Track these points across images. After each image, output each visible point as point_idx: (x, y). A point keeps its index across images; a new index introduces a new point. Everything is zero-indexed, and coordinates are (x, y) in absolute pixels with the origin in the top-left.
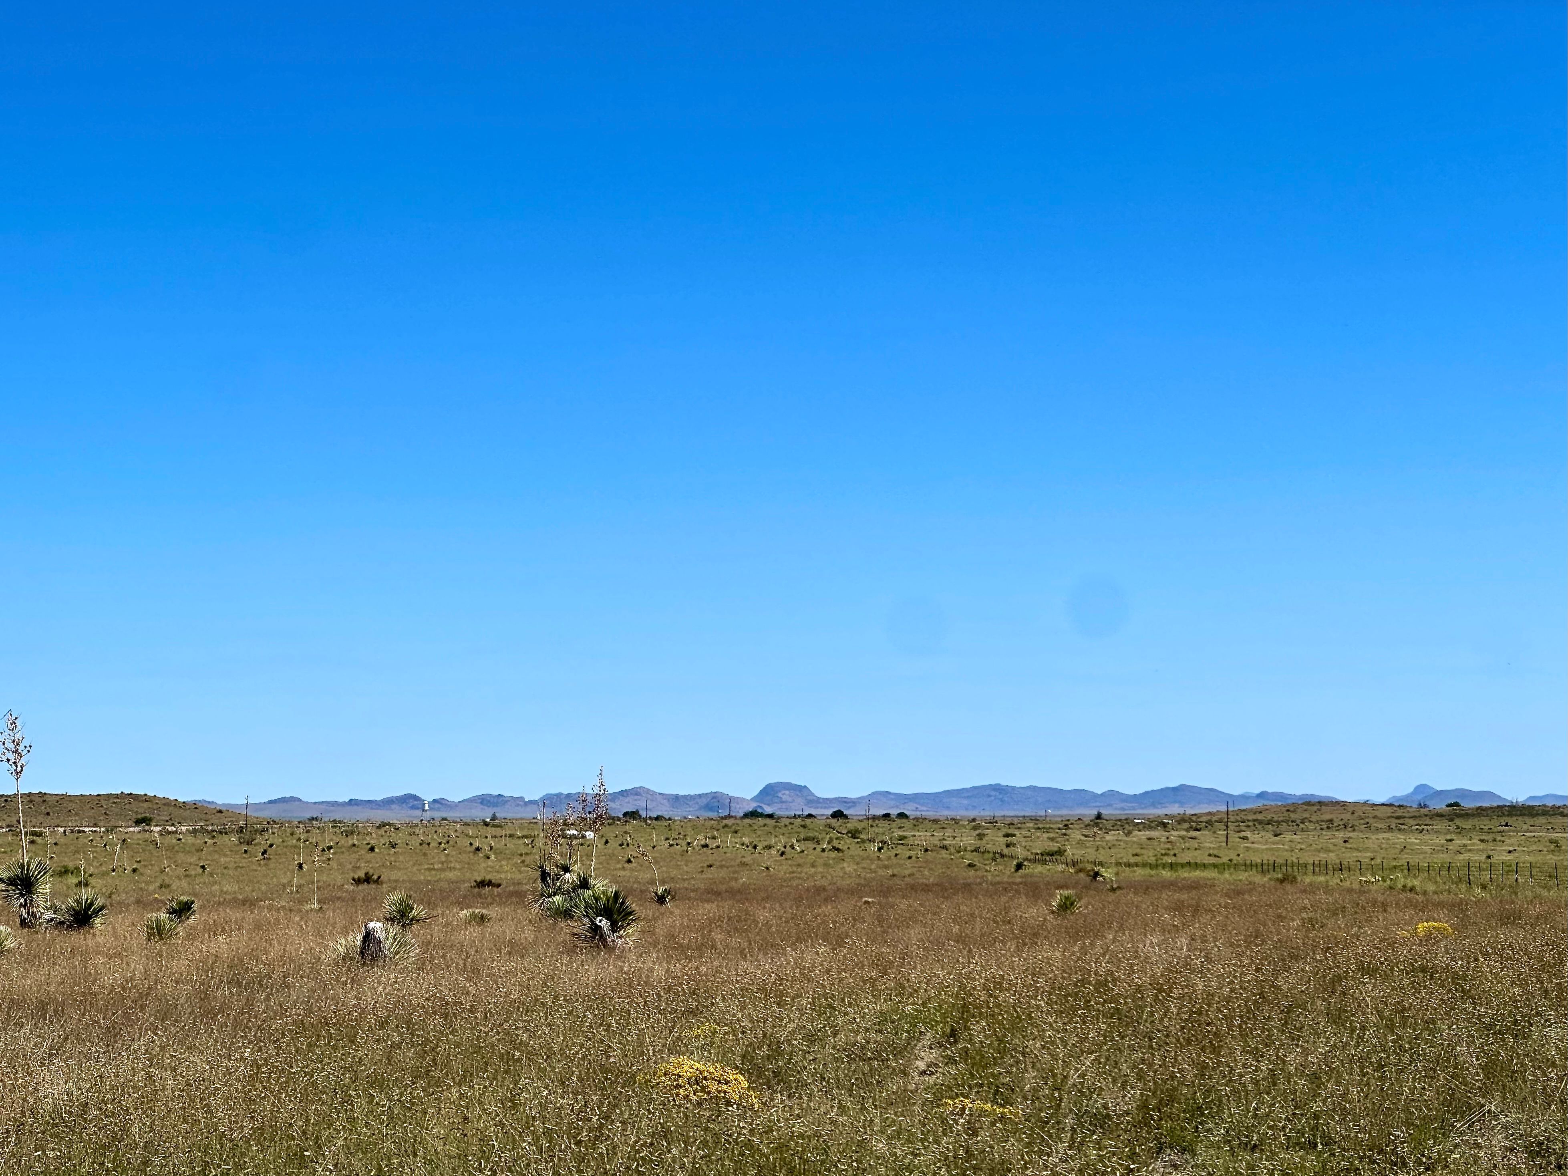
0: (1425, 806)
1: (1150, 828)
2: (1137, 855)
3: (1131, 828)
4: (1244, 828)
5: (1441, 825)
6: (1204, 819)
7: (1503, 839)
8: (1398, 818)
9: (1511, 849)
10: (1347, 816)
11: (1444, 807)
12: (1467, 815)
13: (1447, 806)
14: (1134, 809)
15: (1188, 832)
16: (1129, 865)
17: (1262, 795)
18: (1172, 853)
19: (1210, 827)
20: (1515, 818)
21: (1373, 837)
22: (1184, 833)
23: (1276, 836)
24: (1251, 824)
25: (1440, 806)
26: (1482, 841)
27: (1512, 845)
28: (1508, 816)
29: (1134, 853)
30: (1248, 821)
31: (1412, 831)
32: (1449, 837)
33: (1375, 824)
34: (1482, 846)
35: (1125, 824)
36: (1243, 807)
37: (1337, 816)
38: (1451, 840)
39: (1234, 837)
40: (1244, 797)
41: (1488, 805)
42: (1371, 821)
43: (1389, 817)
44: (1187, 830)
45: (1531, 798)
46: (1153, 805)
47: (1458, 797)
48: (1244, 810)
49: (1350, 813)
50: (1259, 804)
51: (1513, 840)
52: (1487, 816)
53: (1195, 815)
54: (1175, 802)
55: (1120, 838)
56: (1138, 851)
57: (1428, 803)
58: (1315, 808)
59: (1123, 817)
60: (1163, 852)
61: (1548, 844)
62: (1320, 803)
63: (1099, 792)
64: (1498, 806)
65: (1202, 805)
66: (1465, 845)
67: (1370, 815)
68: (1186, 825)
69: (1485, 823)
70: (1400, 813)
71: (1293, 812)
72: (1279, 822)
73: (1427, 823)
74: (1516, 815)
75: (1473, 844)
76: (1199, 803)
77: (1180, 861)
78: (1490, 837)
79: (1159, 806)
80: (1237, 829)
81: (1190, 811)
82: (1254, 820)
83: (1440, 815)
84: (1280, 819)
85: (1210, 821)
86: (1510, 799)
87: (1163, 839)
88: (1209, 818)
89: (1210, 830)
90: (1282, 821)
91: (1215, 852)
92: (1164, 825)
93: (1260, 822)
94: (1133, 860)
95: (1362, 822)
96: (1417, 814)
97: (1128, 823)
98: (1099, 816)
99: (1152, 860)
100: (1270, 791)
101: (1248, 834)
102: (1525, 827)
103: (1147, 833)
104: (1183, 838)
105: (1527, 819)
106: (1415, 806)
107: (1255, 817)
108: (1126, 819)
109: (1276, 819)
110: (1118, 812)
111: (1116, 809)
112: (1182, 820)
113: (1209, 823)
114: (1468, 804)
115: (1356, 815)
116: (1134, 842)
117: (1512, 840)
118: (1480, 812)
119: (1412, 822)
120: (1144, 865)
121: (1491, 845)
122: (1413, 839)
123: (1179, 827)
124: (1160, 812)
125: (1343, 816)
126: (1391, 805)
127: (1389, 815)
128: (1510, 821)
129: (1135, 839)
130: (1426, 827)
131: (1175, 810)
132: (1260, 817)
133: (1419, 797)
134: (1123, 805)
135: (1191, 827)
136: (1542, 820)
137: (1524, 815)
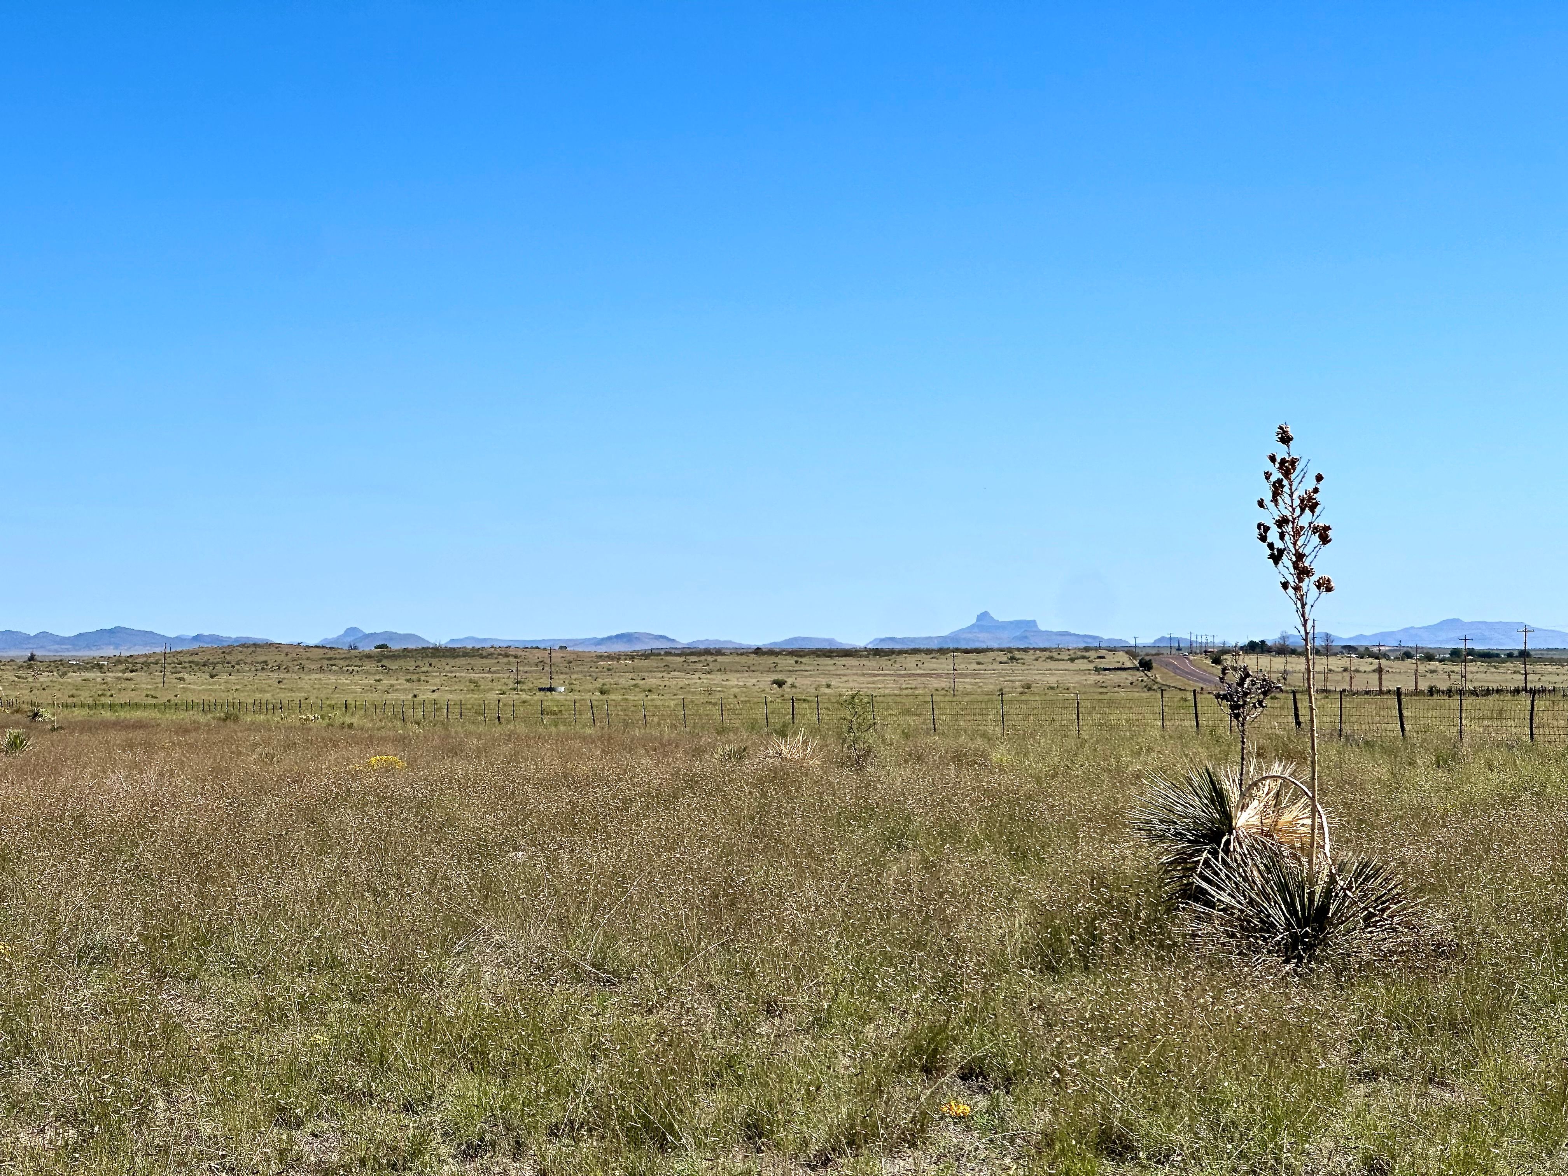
0: (356, 648)
1: (86, 669)
2: (73, 696)
3: (65, 669)
4: (180, 670)
5: (371, 666)
6: (140, 660)
7: (426, 679)
8: (329, 659)
9: (435, 688)
10: (281, 658)
11: (373, 649)
12: (394, 656)
13: (375, 648)
14: (68, 650)
15: (124, 673)
16: (66, 706)
17: (197, 638)
18: (109, 693)
19: (146, 669)
20: (437, 660)
21: (307, 678)
22: (121, 674)
23: (212, 677)
24: (187, 665)
25: (369, 648)
26: (408, 681)
27: (436, 685)
28: (431, 657)
29: (70, 693)
30: (185, 662)
31: (343, 672)
32: (377, 677)
33: (308, 665)
34: (408, 685)
35: (60, 665)
36: (179, 649)
37: (273, 658)
38: (379, 681)
39: (171, 678)
40: (180, 639)
41: (414, 647)
42: (304, 662)
43: (321, 659)
44: (124, 672)
45: (452, 641)
46: (88, 647)
47: (385, 639)
48: (180, 652)
49: (283, 655)
50: (195, 646)
51: (437, 681)
52: (412, 657)
53: (131, 656)
54: (110, 644)
55: (55, 679)
56: (74, 692)
57: (357, 645)
58: (250, 650)
59: (58, 659)
60: (100, 692)
61: (468, 684)
62: (255, 645)
63: (32, 634)
64: (423, 648)
65: (136, 647)
66: (392, 686)
67: (304, 657)
68: (122, 667)
69: (411, 664)
70: (331, 654)
71: (228, 654)
72: (215, 665)
73: (356, 664)
74: (439, 657)
75: (400, 684)
76: (135, 645)
77: (117, 701)
78: (414, 677)
79: (94, 648)
80: (173, 670)
81: (125, 654)
82: (190, 662)
83: (369, 656)
84: (215, 661)
85: (146, 662)
86: (432, 641)
87: (99, 680)
88: (145, 659)
89: (146, 672)
90: (218, 663)
91: (152, 693)
92: (100, 667)
93: (197, 664)
94: (71, 701)
95: (295, 663)
96: (348, 656)
97: (62, 665)
98: (32, 658)
99: (90, 701)
100: (206, 634)
101: (186, 676)
102: (447, 668)
103: (83, 674)
104: (119, 678)
105: (449, 661)
106: (346, 647)
107: (191, 659)
108: (61, 660)
109: (211, 661)
110: (51, 654)
111: (49, 651)
112: (119, 661)
113: (146, 664)
114: (395, 646)
115: (289, 657)
116: (69, 684)
117: (435, 681)
118: (406, 653)
119: (342, 663)
120: (82, 706)
121: (415, 686)
122: (344, 680)
123: (113, 668)
124: (96, 653)
125: (277, 658)
126: (323, 647)
127: (320, 657)
128: (434, 661)
129: (70, 680)
130: (355, 669)
131: (110, 652)
132: (196, 659)
133: (350, 639)
134: (56, 647)
135: (127, 669)
136: (462, 661)
137: (447, 657)
